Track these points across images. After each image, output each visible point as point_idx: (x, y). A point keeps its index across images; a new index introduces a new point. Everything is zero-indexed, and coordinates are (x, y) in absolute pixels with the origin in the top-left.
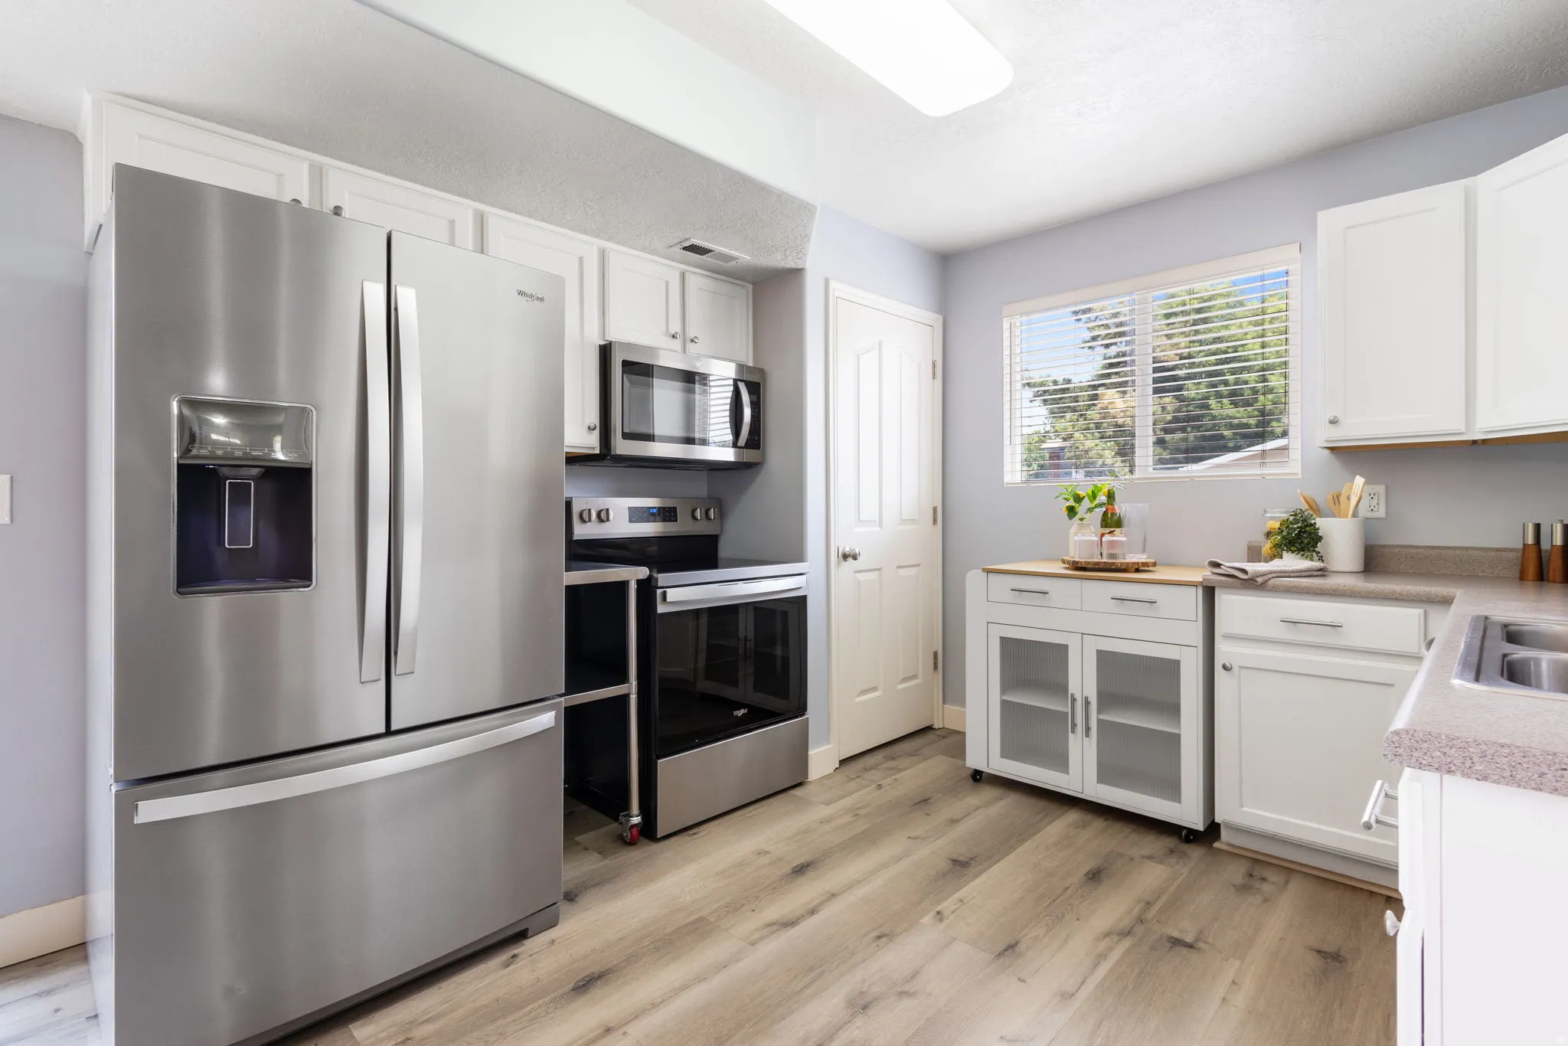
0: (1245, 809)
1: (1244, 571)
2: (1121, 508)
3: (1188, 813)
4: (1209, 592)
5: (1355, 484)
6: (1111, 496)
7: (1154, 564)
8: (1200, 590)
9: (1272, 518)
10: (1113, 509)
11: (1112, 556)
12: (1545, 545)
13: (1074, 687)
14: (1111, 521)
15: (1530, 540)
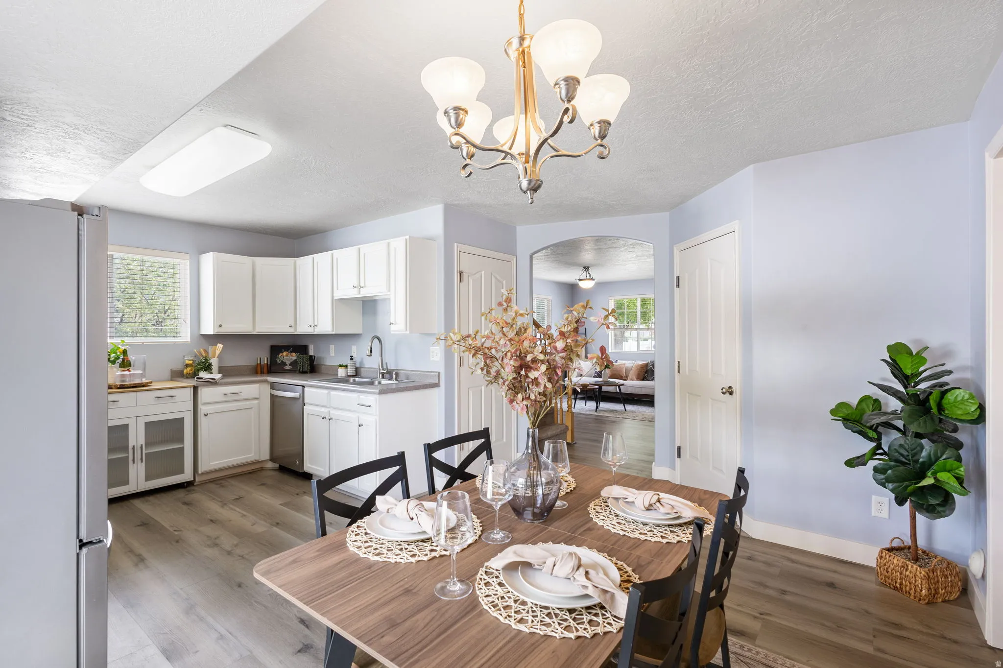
0: (211, 464)
1: (214, 379)
2: (132, 357)
3: (187, 476)
4: (195, 389)
5: (218, 347)
6: (125, 352)
7: (151, 382)
8: (192, 389)
9: (187, 359)
10: (128, 359)
11: (123, 381)
12: (262, 363)
13: (132, 442)
14: (126, 364)
15: (259, 363)
